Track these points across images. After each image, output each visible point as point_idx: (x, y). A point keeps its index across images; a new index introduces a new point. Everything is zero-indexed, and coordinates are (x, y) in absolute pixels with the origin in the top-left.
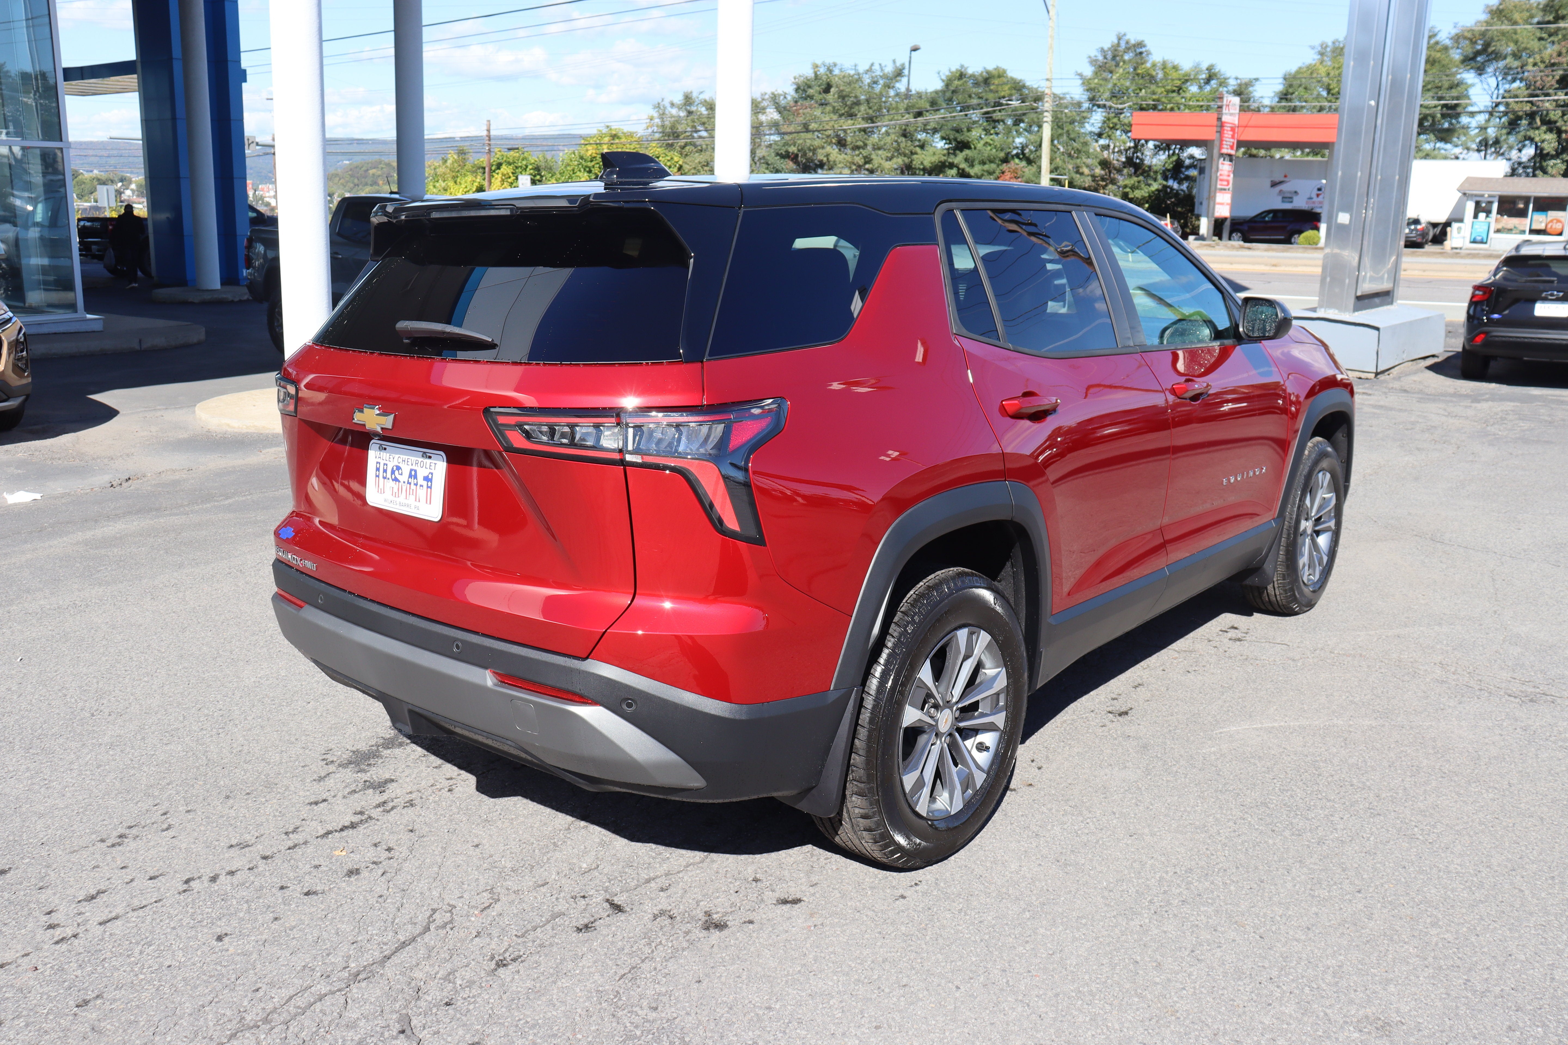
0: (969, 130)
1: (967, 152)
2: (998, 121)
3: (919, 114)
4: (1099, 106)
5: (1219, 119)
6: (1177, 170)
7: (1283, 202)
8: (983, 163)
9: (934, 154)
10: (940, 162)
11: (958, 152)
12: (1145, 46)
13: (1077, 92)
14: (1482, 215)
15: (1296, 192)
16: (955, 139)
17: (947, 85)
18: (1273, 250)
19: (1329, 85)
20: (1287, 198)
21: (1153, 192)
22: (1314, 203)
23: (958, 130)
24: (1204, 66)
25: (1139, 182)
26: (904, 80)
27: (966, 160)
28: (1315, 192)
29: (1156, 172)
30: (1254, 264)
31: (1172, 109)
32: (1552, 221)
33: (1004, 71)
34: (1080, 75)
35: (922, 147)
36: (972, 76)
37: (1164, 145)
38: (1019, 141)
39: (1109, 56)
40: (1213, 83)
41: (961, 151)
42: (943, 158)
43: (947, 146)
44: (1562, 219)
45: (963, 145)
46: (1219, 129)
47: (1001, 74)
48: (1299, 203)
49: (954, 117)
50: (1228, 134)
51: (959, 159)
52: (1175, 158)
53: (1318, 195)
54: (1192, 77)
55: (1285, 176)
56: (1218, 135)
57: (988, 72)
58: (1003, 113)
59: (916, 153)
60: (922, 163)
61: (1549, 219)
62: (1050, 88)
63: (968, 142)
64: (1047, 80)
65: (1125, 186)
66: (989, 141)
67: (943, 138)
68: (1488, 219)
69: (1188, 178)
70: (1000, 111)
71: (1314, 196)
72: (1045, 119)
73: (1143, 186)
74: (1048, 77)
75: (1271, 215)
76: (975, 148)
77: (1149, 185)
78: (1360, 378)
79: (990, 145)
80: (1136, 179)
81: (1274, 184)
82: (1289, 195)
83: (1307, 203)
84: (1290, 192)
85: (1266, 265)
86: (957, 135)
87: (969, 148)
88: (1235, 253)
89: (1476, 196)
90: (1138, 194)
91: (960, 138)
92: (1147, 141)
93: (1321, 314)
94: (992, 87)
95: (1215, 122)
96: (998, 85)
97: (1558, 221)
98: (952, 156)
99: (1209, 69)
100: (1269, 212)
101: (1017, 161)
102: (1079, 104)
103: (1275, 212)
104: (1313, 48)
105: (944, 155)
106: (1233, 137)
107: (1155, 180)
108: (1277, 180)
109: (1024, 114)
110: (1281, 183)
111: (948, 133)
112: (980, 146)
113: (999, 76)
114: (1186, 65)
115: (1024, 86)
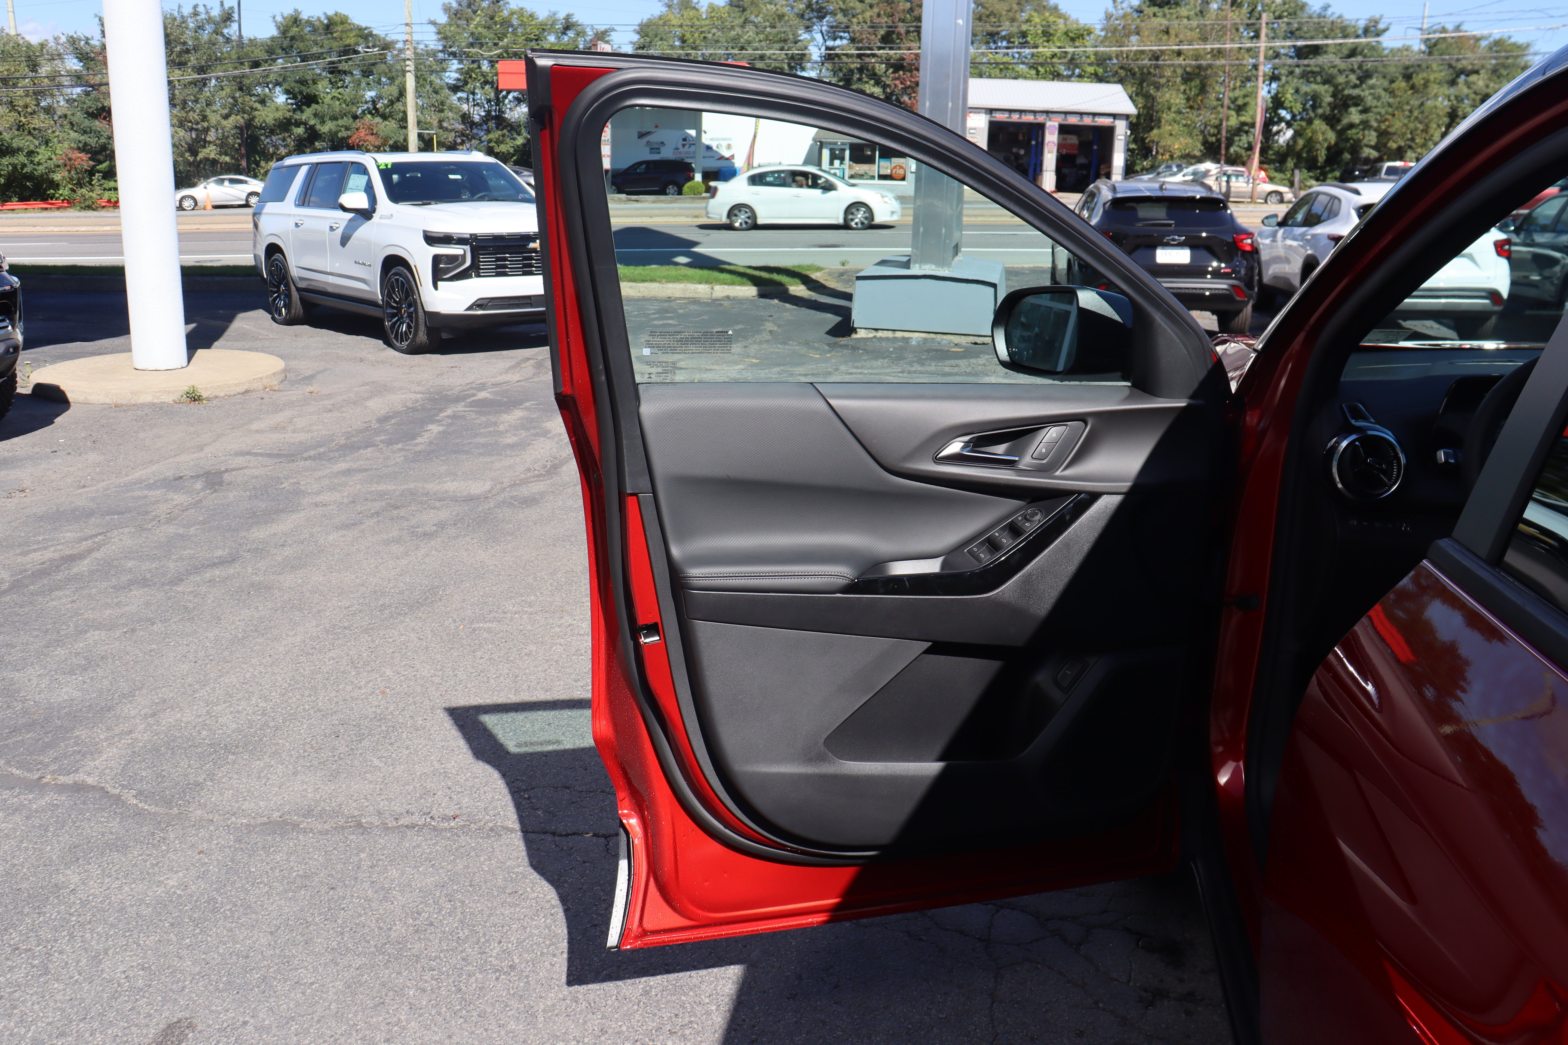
0: (315, 82)
1: (314, 106)
2: (345, 72)
3: (256, 64)
4: (455, 56)
7: (651, 153)
8: (334, 118)
9: (277, 109)
10: (285, 118)
11: (304, 107)
13: (430, 40)
14: (837, 163)
15: (662, 143)
16: (301, 93)
17: (285, 33)
18: (661, 201)
19: (684, 36)
20: (655, 149)
21: (518, 146)
22: (680, 153)
23: (302, 82)
24: (561, 16)
25: (503, 136)
26: (235, 26)
27: (315, 115)
28: (681, 142)
29: (519, 126)
30: (674, 216)
32: (895, 167)
33: (346, 17)
34: (433, 23)
35: (263, 102)
36: (309, 22)
37: (524, 97)
38: (370, 94)
40: (571, 34)
41: (309, 106)
42: (288, 115)
43: (290, 101)
44: (904, 166)
45: (311, 100)
47: (344, 21)
48: (667, 154)
49: (297, 67)
51: (307, 115)
53: (684, 145)
54: (549, 26)
55: (657, 127)
57: (329, 18)
58: (350, 63)
59: (256, 110)
60: (264, 121)
61: (893, 165)
62: (411, 34)
63: (315, 96)
64: (407, 24)
65: (490, 141)
66: (336, 95)
67: (287, 92)
68: (843, 166)
70: (346, 61)
71: (680, 146)
72: (408, 68)
73: (508, 140)
74: (408, 21)
75: (644, 166)
76: (323, 103)
77: (514, 139)
78: (976, 343)
79: (339, 99)
80: (500, 132)
81: (641, 135)
82: (656, 146)
83: (674, 154)
84: (657, 143)
85: (687, 216)
86: (303, 88)
87: (317, 103)
88: (623, 206)
89: (830, 143)
90: (502, 147)
91: (305, 90)
92: (509, 92)
93: (915, 270)
94: (335, 35)
96: (342, 31)
97: (901, 167)
98: (298, 112)
99: (568, 18)
100: (640, 164)
101: (369, 116)
102: (434, 54)
103: (648, 163)
105: (289, 111)
107: (519, 134)
108: (644, 130)
109: (374, 64)
110: (648, 133)
111: (293, 84)
112: (327, 99)
113: (342, 23)
114: (542, 15)
115: (371, 34)
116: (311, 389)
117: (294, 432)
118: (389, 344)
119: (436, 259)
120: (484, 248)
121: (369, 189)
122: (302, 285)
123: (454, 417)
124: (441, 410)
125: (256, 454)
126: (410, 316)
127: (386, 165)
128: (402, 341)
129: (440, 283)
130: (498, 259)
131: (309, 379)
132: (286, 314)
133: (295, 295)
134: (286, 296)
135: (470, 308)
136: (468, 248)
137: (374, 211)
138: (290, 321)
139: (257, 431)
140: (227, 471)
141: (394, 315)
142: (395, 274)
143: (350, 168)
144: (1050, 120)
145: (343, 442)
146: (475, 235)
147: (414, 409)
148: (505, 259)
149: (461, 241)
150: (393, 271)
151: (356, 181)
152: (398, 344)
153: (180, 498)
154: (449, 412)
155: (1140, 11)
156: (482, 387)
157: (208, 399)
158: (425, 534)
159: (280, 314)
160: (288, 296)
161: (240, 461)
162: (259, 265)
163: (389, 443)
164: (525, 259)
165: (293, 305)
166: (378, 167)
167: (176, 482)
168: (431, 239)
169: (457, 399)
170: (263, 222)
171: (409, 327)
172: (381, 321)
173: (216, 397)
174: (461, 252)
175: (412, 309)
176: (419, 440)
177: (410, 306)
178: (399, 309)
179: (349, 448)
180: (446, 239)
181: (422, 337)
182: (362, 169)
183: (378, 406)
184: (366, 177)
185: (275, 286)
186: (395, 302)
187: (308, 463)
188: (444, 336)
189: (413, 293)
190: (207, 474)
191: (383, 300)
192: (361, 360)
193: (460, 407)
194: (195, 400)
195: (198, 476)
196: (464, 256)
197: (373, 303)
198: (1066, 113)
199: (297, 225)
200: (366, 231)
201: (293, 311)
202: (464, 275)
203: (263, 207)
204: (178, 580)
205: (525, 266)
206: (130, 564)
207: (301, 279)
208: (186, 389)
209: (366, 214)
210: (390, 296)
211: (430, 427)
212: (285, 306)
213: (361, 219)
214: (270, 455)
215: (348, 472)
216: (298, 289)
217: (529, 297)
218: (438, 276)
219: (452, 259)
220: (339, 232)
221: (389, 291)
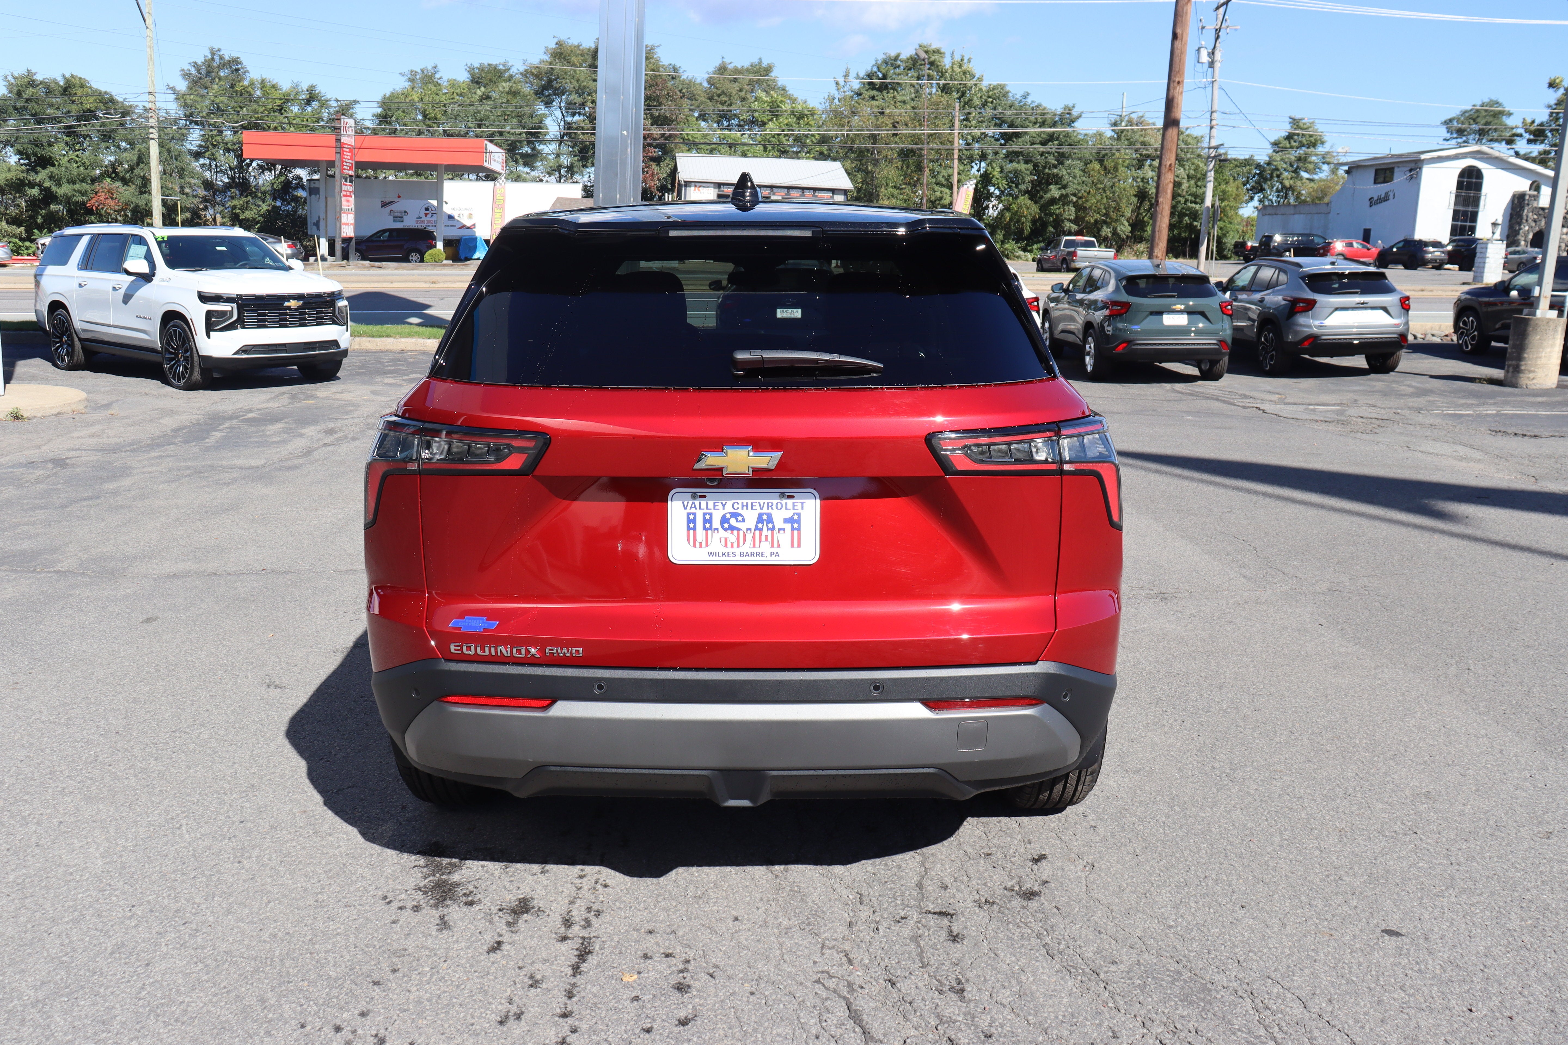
0: (50, 145)
1: (49, 168)
2: (83, 137)
4: (196, 123)
5: (338, 140)
6: (285, 190)
7: (394, 221)
8: (72, 181)
9: (9, 170)
10: (19, 179)
11: (39, 168)
12: (241, 63)
13: (171, 107)
15: (405, 212)
16: (35, 154)
17: (19, 94)
18: (403, 268)
19: (425, 110)
20: (398, 218)
21: (263, 213)
22: (423, 222)
23: (37, 144)
24: (305, 86)
25: (247, 203)
27: (51, 177)
28: (423, 211)
29: (264, 193)
30: (413, 282)
31: (276, 128)
33: (85, 81)
34: (173, 89)
36: (44, 84)
37: (269, 165)
38: (109, 158)
39: (203, 72)
40: (315, 104)
41: (44, 168)
42: (21, 176)
43: (22, 162)
45: (45, 162)
46: (338, 150)
47: (83, 84)
48: (410, 222)
49: (31, 129)
50: (347, 155)
51: (42, 175)
52: (282, 179)
53: (426, 215)
54: (292, 97)
55: (399, 197)
56: (338, 155)
57: (66, 81)
58: (89, 128)
62: (154, 102)
63: (51, 158)
64: (150, 93)
65: (234, 207)
66: (74, 157)
67: (19, 152)
69: (296, 199)
70: (85, 125)
71: (423, 216)
72: (151, 136)
73: (252, 207)
74: (150, 90)
75: (387, 234)
76: (59, 165)
77: (259, 206)
79: (76, 162)
80: (244, 199)
81: (384, 205)
82: (399, 215)
83: (417, 222)
84: (400, 212)
85: (425, 282)
86: (37, 149)
87: (53, 165)
88: (366, 272)
90: (248, 214)
91: (40, 152)
92: (252, 161)
94: (73, 98)
95: (333, 143)
96: (81, 95)
98: (32, 173)
99: (310, 90)
100: (384, 231)
101: (108, 180)
102: (175, 121)
103: (391, 231)
104: (402, 75)
105: (23, 172)
106: (351, 159)
107: (264, 200)
108: (387, 200)
110: (391, 202)
111: (26, 145)
112: (64, 161)
113: (81, 86)
114: (285, 86)
115: (111, 100)
116: (110, 412)
117: (108, 437)
118: (166, 382)
119: (209, 314)
120: (248, 305)
121: (149, 257)
122: (83, 335)
123: (231, 428)
124: (220, 424)
125: (85, 450)
126: (186, 359)
127: (163, 238)
128: (179, 380)
129: (212, 333)
130: (259, 315)
131: (108, 406)
132: (69, 361)
133: (78, 344)
134: (69, 345)
135: (236, 353)
136: (235, 305)
137: (154, 275)
138: (73, 367)
139: (78, 437)
140: (66, 458)
141: (171, 359)
142: (173, 326)
143: (130, 240)
144: (774, 194)
145: (149, 442)
146: (241, 295)
147: (198, 424)
148: (265, 315)
149: (229, 300)
150: (171, 324)
151: (136, 250)
152: (176, 383)
153: (39, 472)
154: (227, 425)
155: (859, 94)
156: (250, 411)
157: (28, 418)
158: (225, 483)
159: (63, 361)
160: (71, 345)
161: (75, 453)
162: (42, 320)
163: (186, 442)
164: (281, 314)
165: (76, 353)
166: (156, 239)
167: (31, 464)
168: (204, 298)
169: (231, 418)
170: (44, 281)
171: (185, 368)
172: (161, 365)
173: (35, 417)
174: (230, 309)
175: (188, 354)
176: (207, 440)
177: (186, 351)
178: (177, 354)
179: (156, 444)
180: (217, 298)
181: (197, 376)
182: (141, 241)
183: (169, 423)
184: (146, 248)
185: (57, 337)
186: (173, 348)
187: (127, 454)
188: (215, 375)
189: (189, 341)
190: (53, 460)
191: (162, 347)
192: (146, 394)
193: (235, 423)
194: (18, 418)
195: (46, 462)
196: (232, 312)
197: (154, 351)
198: (789, 188)
199: (80, 285)
200: (146, 291)
201: (76, 358)
202: (231, 327)
203: (44, 270)
204: (63, 506)
205: (281, 320)
206: (25, 501)
207: (84, 330)
208: (11, 410)
209: (147, 278)
210: (168, 344)
211: (214, 433)
212: (68, 354)
213: (142, 282)
214: (96, 450)
215: (160, 457)
216: (80, 340)
217: (284, 345)
218: (210, 327)
219: (222, 314)
220: (122, 292)
221: (167, 339)
